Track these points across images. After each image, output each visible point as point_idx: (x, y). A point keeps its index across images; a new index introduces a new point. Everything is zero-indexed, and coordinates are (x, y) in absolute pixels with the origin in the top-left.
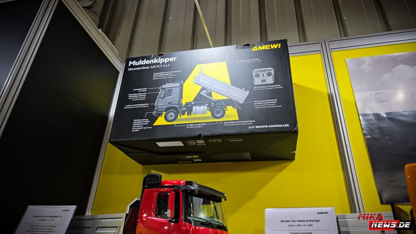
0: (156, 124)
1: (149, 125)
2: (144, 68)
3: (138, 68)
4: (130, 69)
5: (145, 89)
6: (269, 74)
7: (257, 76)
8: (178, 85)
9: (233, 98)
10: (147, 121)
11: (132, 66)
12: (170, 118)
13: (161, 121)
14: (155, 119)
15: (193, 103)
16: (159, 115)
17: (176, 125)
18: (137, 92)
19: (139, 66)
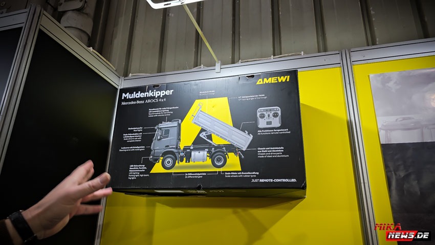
0: (153, 171)
1: (147, 172)
2: (138, 102)
3: (132, 103)
4: (123, 103)
5: (140, 129)
6: (275, 115)
7: (262, 116)
8: (175, 124)
9: (235, 144)
10: (144, 167)
11: (126, 100)
12: (168, 165)
13: (158, 168)
15: (192, 148)
16: (156, 160)
17: (175, 173)
18: (132, 132)
19: (134, 100)
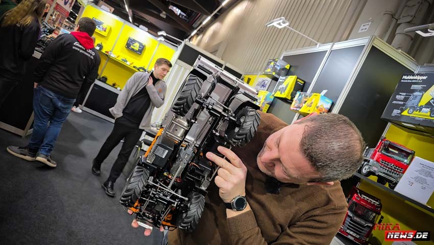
0: (402, 114)
1: (400, 113)
2: (409, 81)
3: (406, 81)
4: (402, 81)
5: (405, 94)
8: (421, 94)
10: (399, 111)
11: (404, 79)
12: (410, 112)
13: (405, 113)
14: (402, 111)
16: (406, 109)
17: (411, 116)
18: (401, 95)
19: (408, 80)
